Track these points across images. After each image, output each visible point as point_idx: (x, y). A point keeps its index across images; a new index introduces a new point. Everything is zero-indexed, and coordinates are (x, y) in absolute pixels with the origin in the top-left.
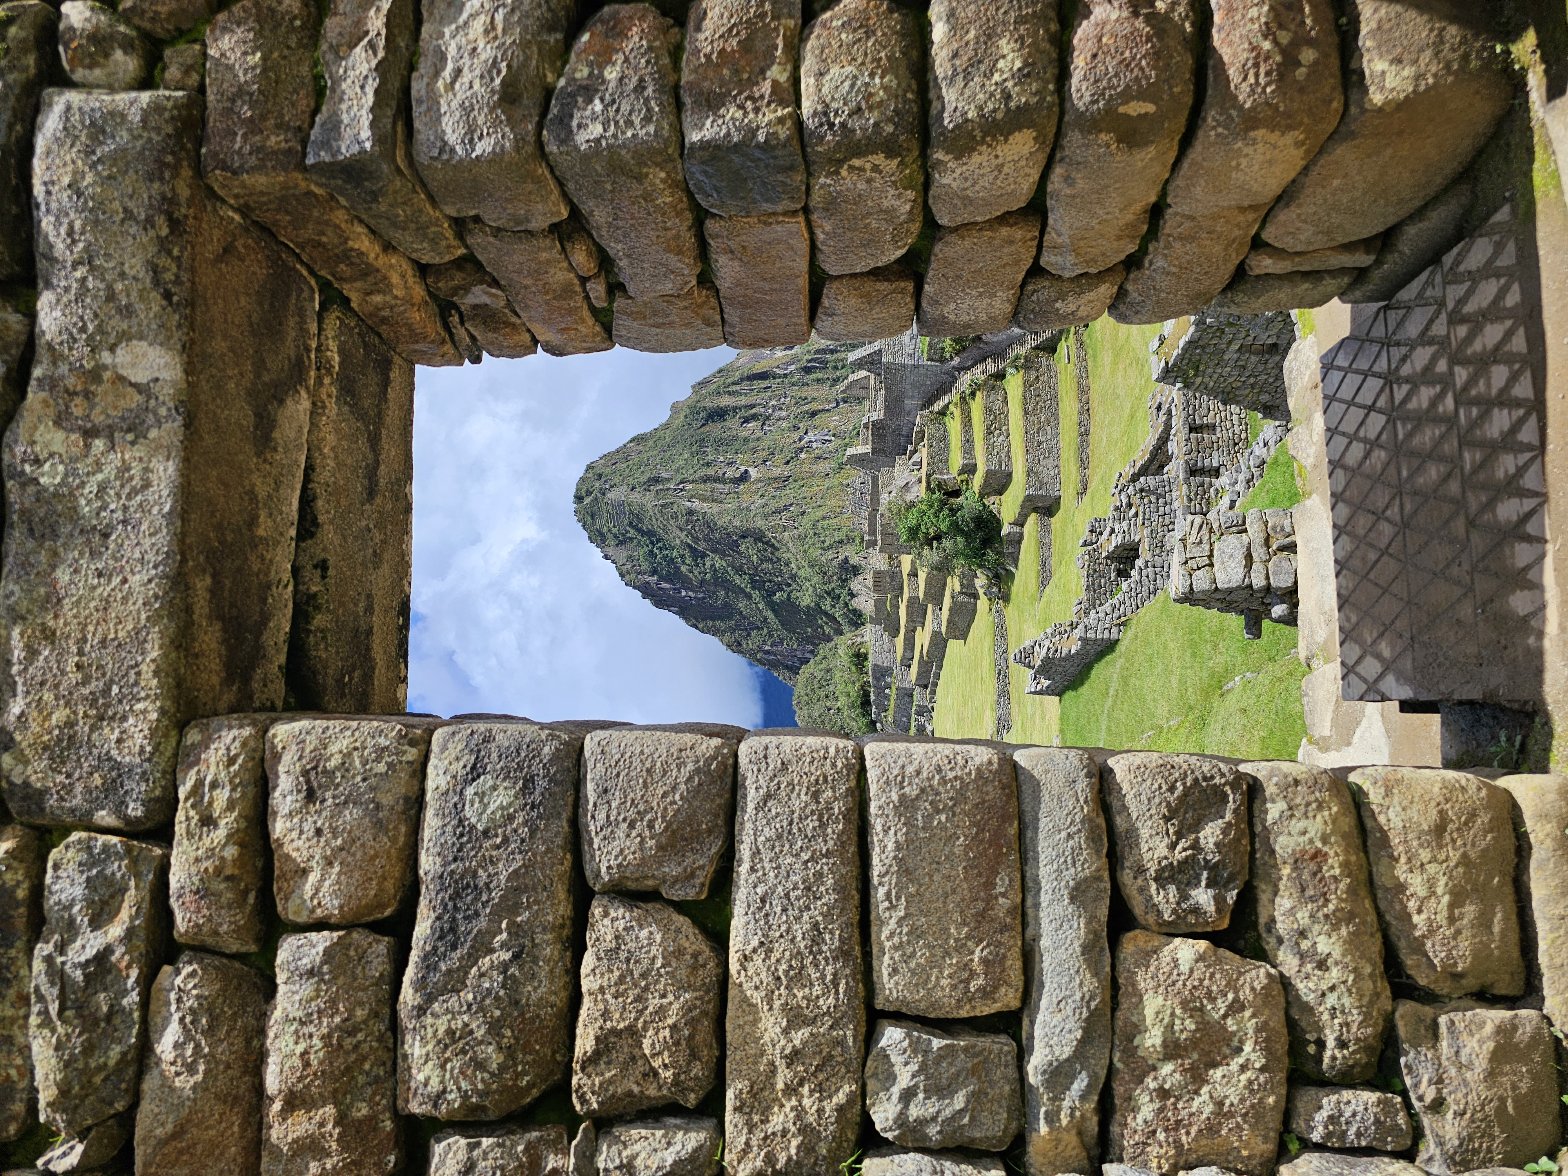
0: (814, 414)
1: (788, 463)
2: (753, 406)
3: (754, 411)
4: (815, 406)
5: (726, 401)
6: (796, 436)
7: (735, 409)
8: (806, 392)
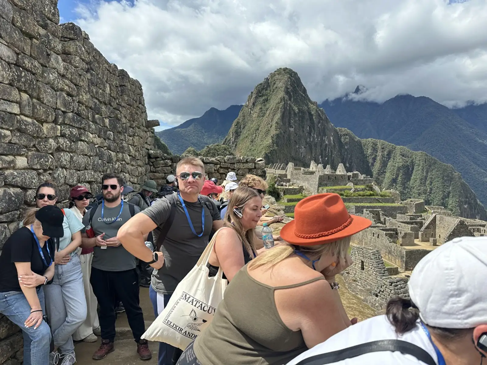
0: (311, 150)
1: (295, 141)
2: (314, 129)
3: (313, 130)
4: (314, 151)
5: (316, 121)
6: (304, 144)
7: (313, 124)
8: (319, 147)
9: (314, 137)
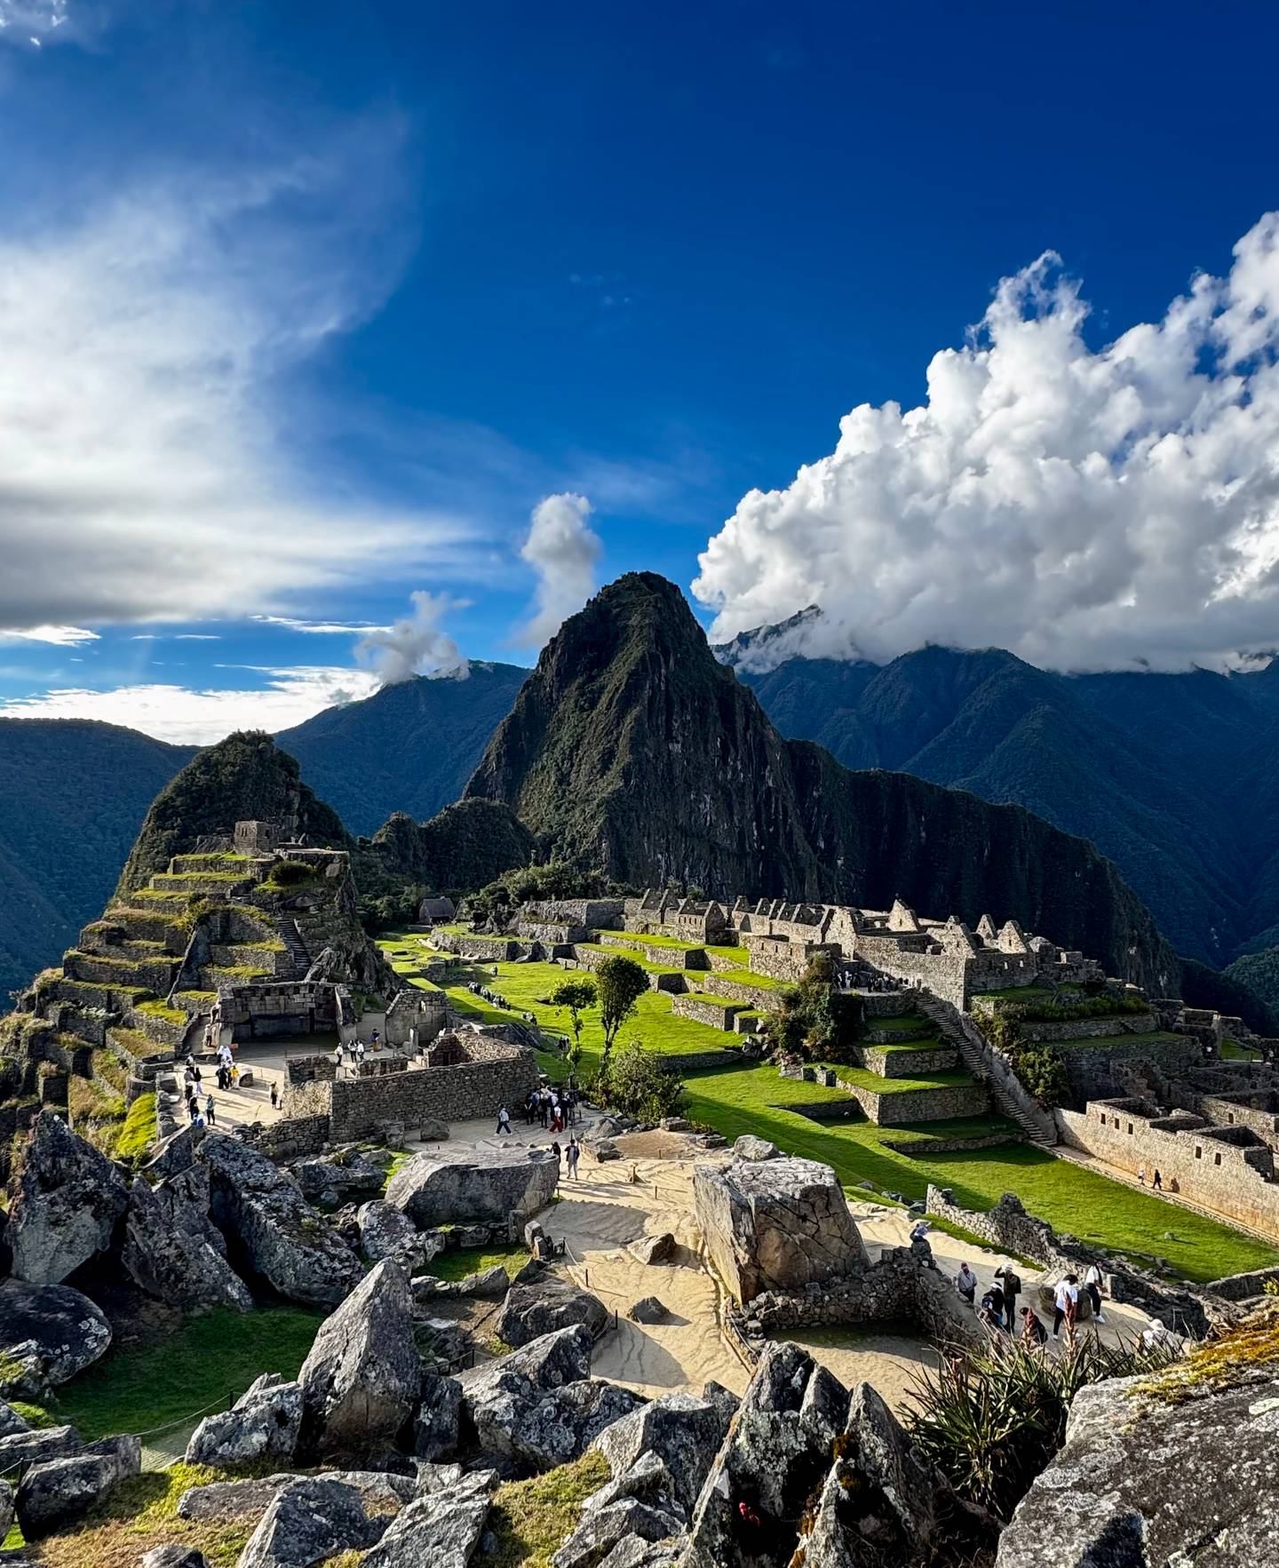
0: (730, 807)
4: (736, 808)
5: (740, 722)
6: (710, 788)
7: (733, 730)
9: (735, 770)
